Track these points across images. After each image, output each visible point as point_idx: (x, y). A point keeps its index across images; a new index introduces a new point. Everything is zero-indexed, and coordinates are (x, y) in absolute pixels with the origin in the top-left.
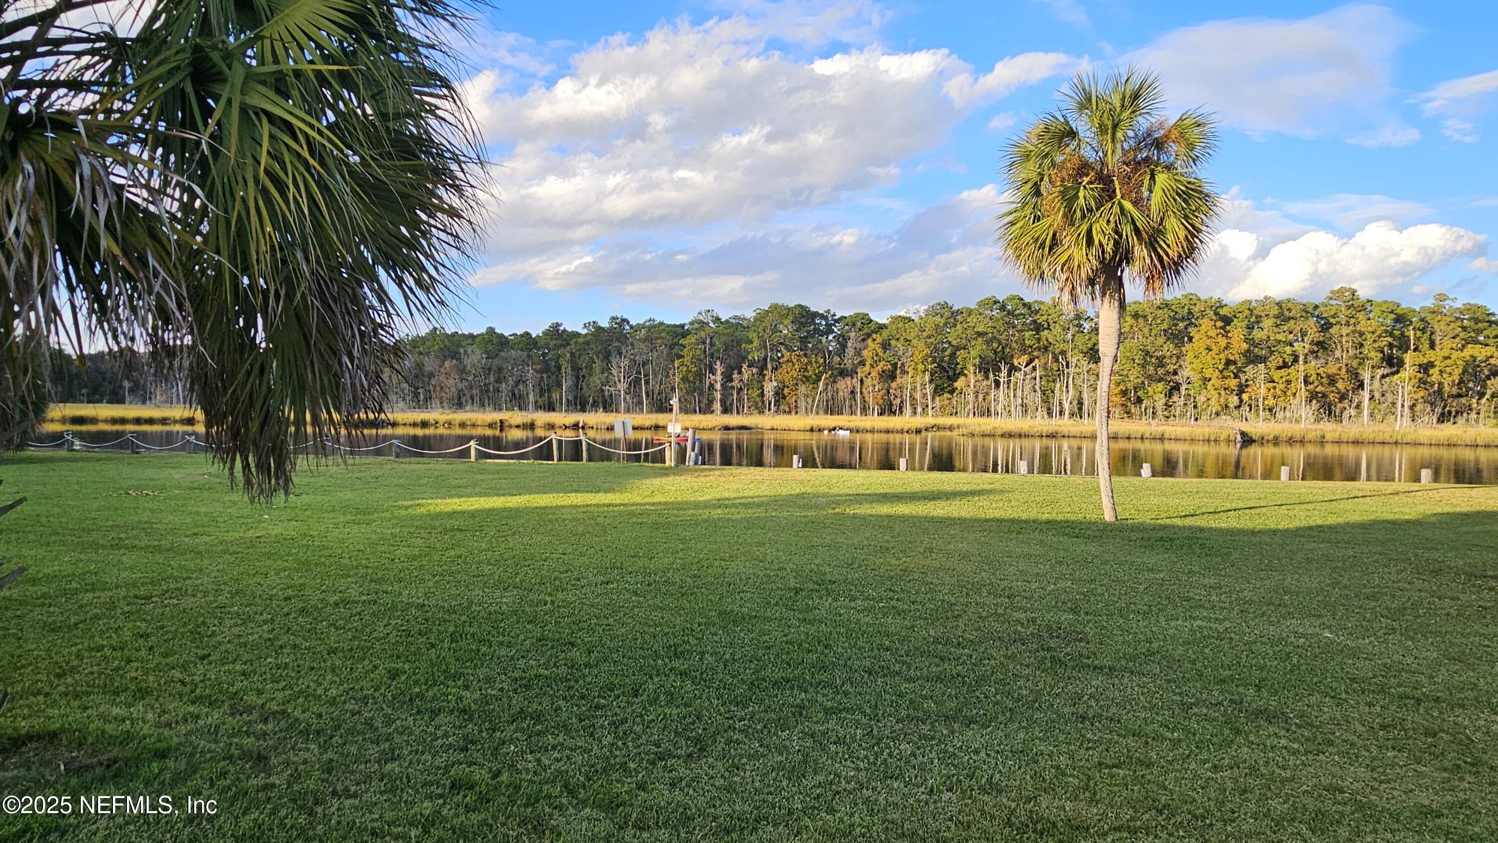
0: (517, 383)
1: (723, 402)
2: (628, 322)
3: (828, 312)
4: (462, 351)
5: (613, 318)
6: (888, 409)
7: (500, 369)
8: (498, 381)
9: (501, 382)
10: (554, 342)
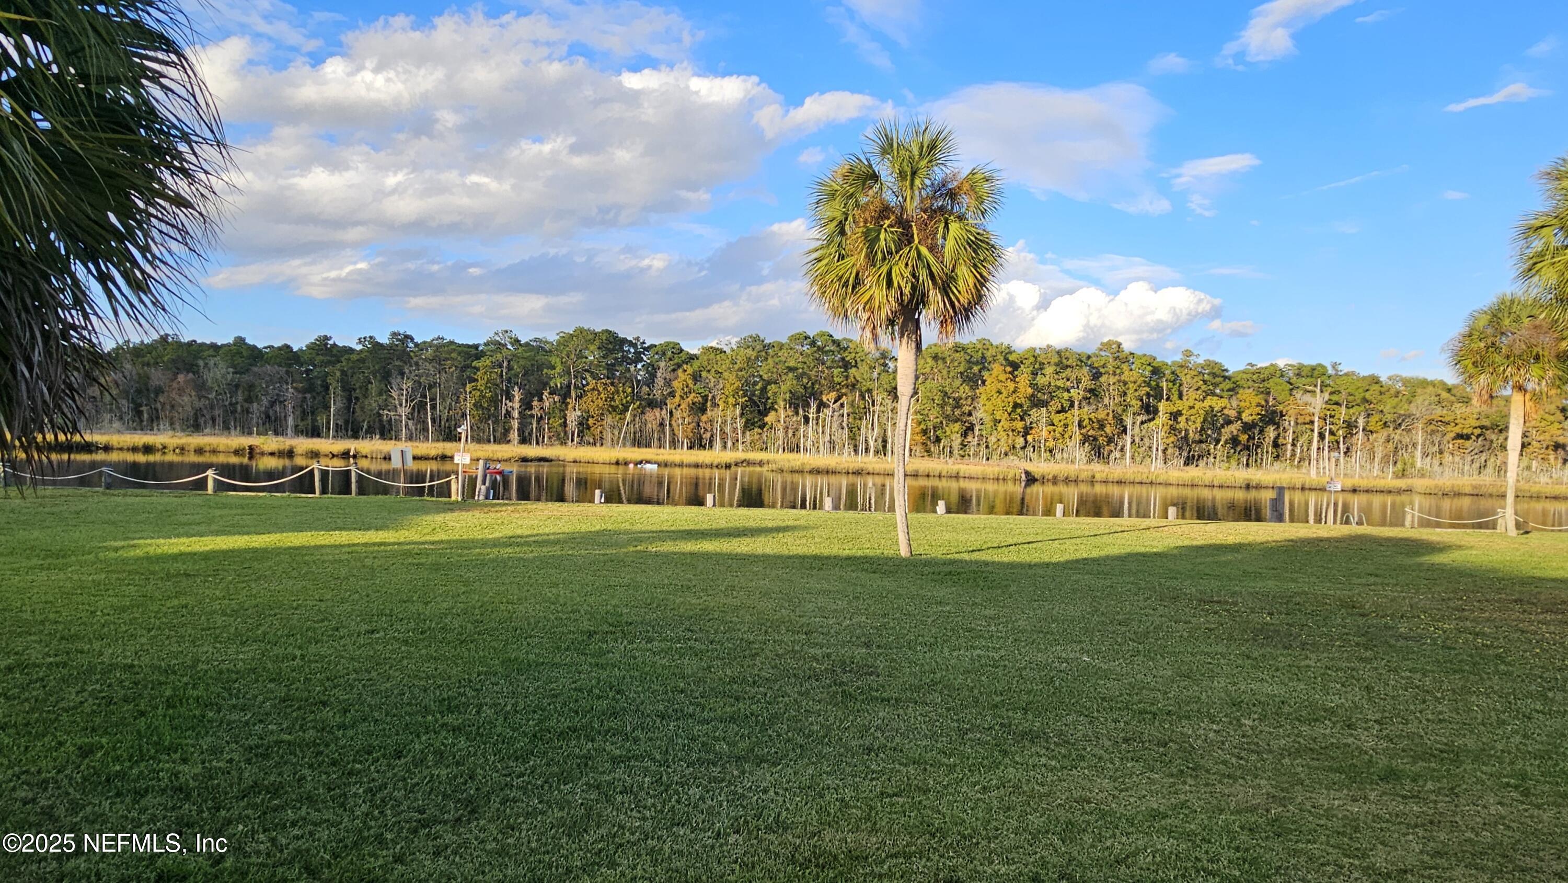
0: (272, 404)
1: (521, 431)
2: (412, 339)
3: (638, 339)
4: (201, 363)
5: (394, 334)
6: (698, 443)
7: (251, 387)
8: (249, 400)
9: (251, 402)
10: (321, 358)
